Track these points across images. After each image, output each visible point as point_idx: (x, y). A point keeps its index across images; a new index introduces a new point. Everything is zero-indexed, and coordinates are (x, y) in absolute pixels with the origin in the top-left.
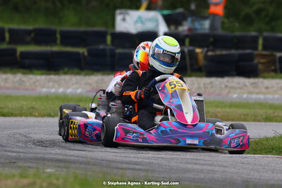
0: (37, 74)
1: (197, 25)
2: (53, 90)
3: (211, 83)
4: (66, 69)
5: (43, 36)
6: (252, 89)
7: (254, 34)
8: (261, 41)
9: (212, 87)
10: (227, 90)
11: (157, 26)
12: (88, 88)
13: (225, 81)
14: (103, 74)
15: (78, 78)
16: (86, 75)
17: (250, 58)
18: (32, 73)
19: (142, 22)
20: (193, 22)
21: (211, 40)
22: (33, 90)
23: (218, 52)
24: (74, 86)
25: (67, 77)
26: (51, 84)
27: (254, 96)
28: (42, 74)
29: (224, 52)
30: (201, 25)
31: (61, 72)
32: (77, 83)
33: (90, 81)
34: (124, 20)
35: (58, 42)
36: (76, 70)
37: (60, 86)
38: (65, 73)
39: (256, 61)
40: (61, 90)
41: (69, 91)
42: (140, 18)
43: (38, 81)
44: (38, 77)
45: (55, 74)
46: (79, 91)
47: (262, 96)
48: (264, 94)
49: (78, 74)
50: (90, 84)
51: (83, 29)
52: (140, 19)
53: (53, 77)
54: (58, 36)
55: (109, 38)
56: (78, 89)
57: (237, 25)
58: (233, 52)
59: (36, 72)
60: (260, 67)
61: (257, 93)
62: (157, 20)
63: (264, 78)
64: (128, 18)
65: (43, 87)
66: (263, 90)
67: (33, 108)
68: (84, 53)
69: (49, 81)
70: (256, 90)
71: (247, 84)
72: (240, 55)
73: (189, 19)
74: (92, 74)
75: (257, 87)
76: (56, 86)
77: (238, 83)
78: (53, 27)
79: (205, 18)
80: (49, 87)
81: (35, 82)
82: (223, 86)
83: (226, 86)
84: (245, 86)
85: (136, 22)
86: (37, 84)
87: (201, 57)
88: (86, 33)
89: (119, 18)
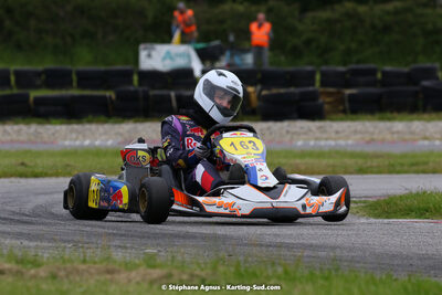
0: (55, 124)
1: (237, 60)
2: (78, 143)
3: (269, 128)
4: (90, 117)
5: (56, 78)
6: (318, 135)
7: (309, 68)
8: (318, 77)
9: (271, 133)
10: (289, 137)
11: (190, 61)
12: (120, 139)
13: (285, 124)
14: (136, 122)
15: (107, 127)
16: (116, 123)
17: (314, 96)
18: (49, 123)
19: (171, 58)
20: (232, 56)
21: (259, 76)
22: (52, 143)
23: (275, 91)
24: (103, 137)
25: (93, 127)
26: (74, 136)
27: (322, 143)
28: (62, 123)
29: (282, 91)
30: (242, 60)
31: (85, 120)
32: (105, 133)
33: (121, 131)
34: (149, 56)
35: (75, 84)
36: (103, 118)
37: (85, 137)
38: (90, 122)
39: (321, 100)
40: (87, 142)
41: (97, 143)
42: (168, 53)
43: (57, 131)
44: (58, 127)
45: (78, 123)
46: (110, 143)
47: (332, 143)
48: (335, 139)
49: (106, 122)
50: (121, 135)
51: (102, 68)
52: (168, 55)
53: (75, 127)
54: (74, 78)
55: (135, 78)
56: (107, 140)
57: (283, 58)
58: (292, 90)
59: (54, 121)
60: (327, 107)
61: (327, 139)
62: (189, 56)
63: (332, 120)
64: (154, 54)
65: (65, 139)
66: (333, 135)
67: (68, 165)
68: (110, 97)
69: (71, 131)
70: (325, 136)
71: (314, 129)
72: (302, 94)
73: (228, 53)
74: (122, 122)
75: (325, 132)
76: (80, 137)
77: (302, 128)
78: (69, 67)
79: (246, 51)
80: (71, 139)
81: (53, 134)
82: (284, 132)
83: (288, 132)
84: (310, 130)
85: (164, 59)
86: (57, 135)
87: (254, 97)
88: (107, 73)
89: (143, 54)
